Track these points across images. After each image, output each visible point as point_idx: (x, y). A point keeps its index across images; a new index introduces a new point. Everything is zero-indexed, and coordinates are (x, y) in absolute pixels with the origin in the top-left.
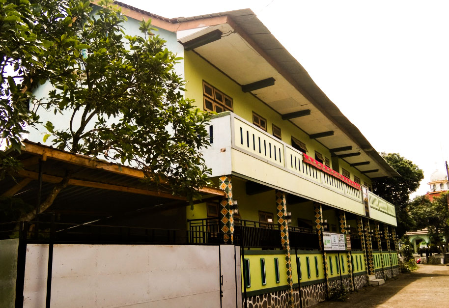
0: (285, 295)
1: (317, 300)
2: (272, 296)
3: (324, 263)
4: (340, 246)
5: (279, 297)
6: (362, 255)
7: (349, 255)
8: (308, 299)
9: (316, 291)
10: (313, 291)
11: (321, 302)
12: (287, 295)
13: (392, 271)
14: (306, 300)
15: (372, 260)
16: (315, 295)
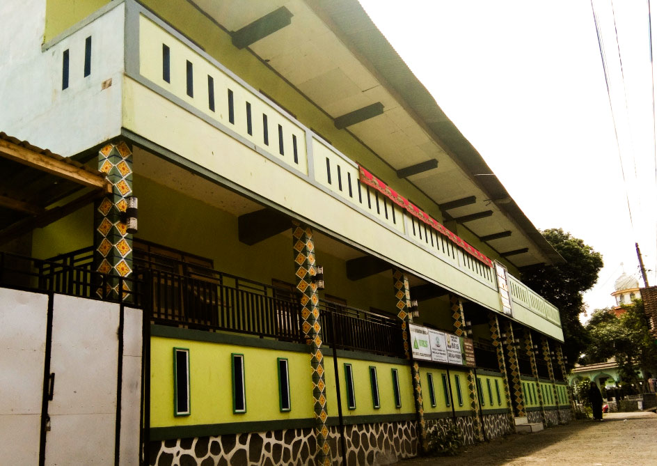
0: (305, 440)
1: (397, 454)
2: (266, 440)
3: (414, 383)
4: (450, 355)
5: (287, 442)
6: (500, 381)
7: (472, 375)
8: (372, 452)
9: (394, 436)
10: (386, 436)
11: (407, 459)
12: (311, 440)
13: (559, 413)
14: (366, 453)
15: (520, 390)
16: (392, 443)
